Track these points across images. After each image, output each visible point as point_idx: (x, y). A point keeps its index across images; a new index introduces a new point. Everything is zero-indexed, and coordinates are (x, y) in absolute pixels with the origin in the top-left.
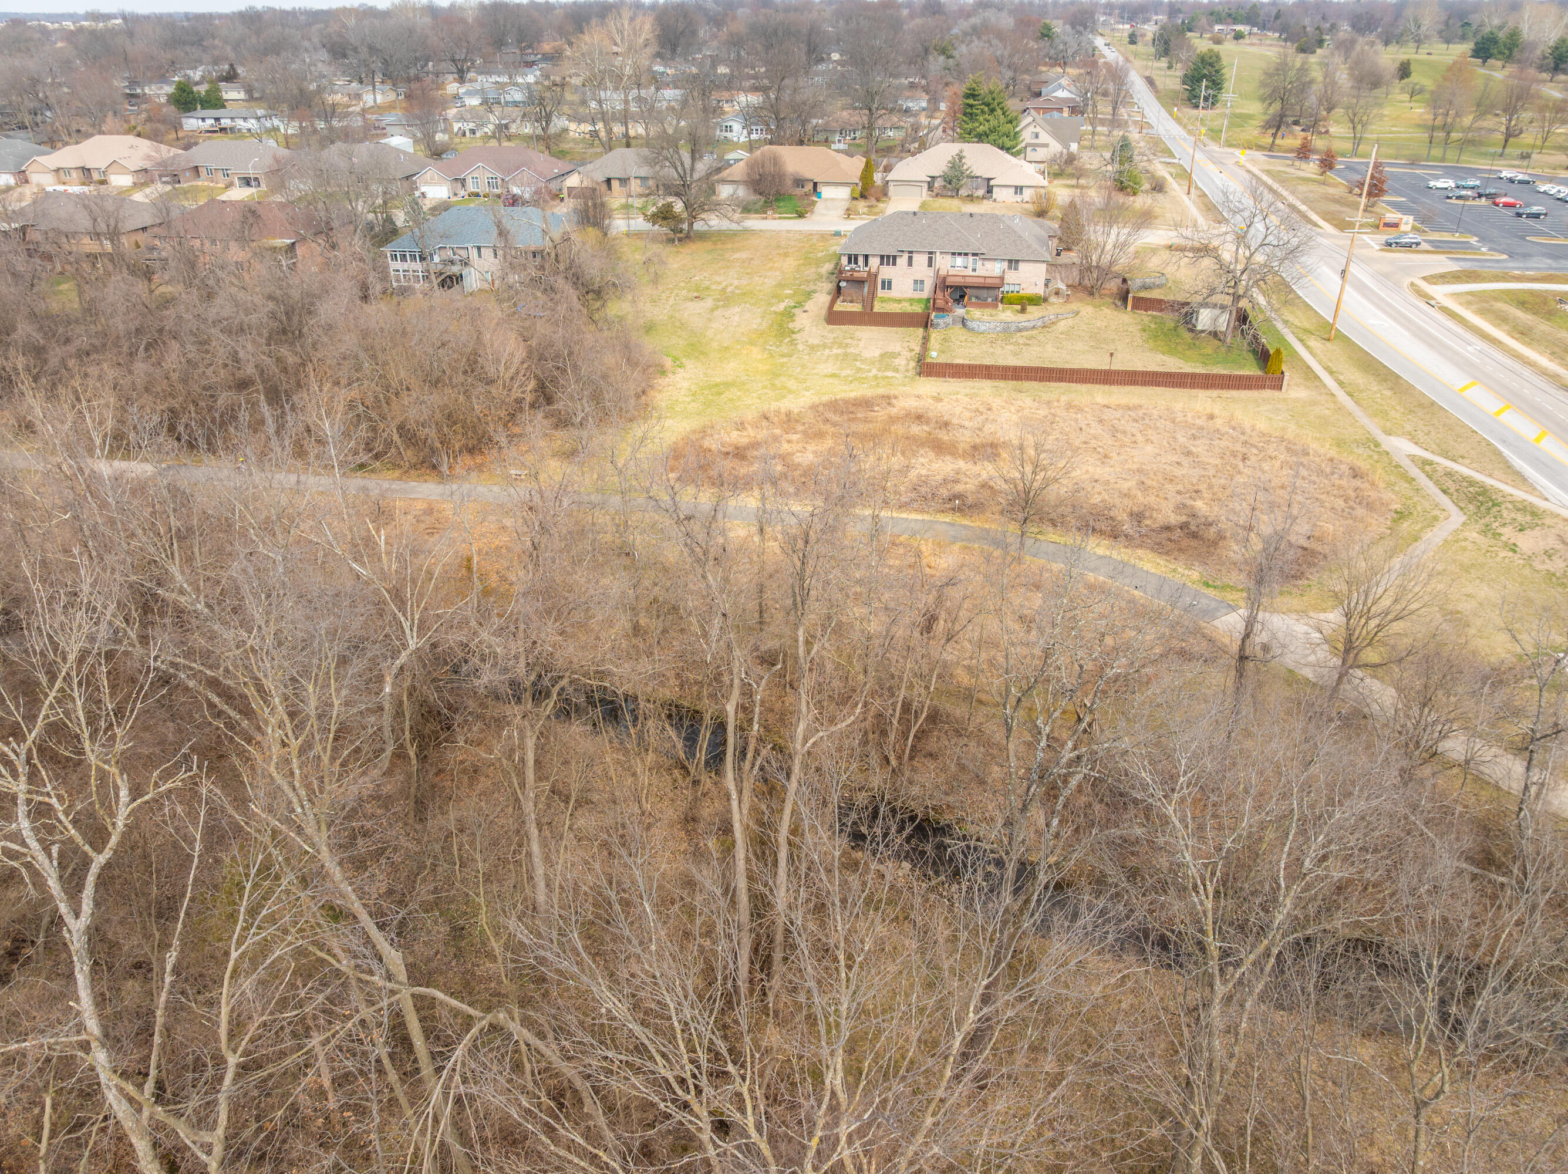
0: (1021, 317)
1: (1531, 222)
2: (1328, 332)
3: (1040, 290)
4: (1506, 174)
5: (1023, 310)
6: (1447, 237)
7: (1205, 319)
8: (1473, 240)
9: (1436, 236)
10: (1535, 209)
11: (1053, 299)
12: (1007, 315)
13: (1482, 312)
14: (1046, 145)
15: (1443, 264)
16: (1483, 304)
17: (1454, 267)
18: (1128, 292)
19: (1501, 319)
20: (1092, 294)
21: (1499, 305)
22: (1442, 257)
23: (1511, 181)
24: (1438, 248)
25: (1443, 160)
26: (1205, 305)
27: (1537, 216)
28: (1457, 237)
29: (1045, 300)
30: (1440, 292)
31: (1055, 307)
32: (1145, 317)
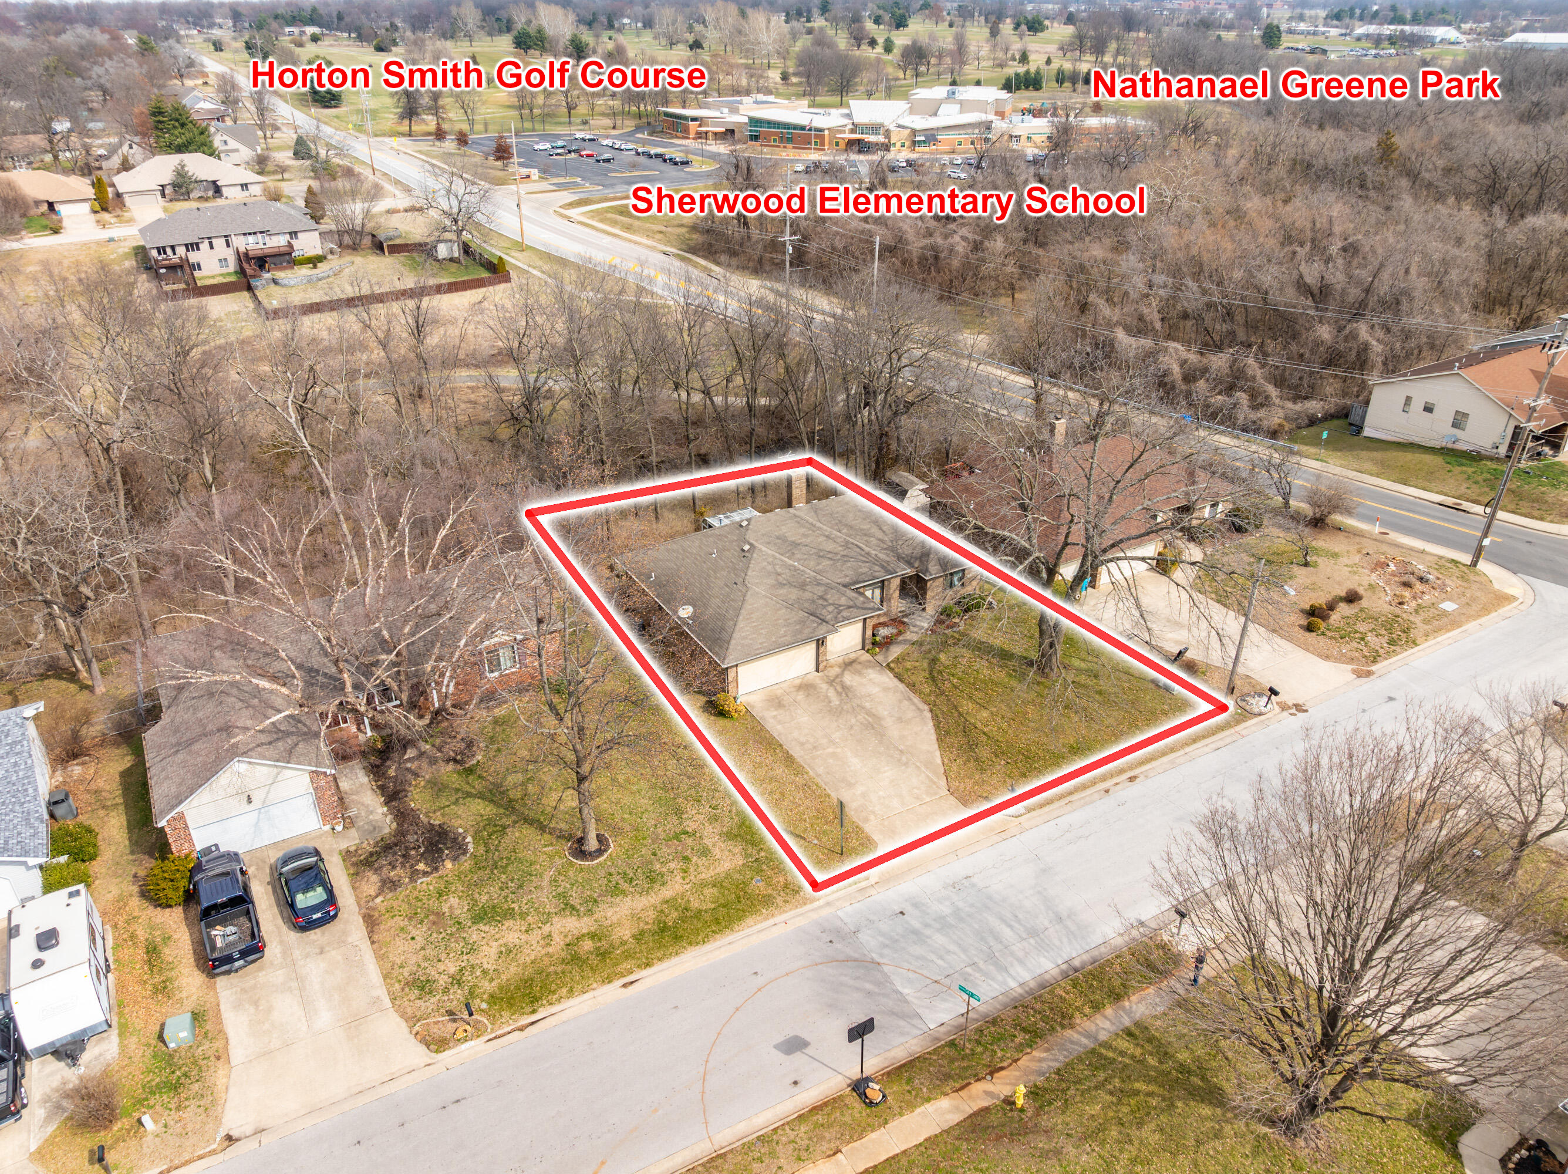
0: (315, 271)
1: (606, 165)
2: (521, 247)
3: (319, 252)
4: (579, 135)
5: (315, 267)
6: (562, 180)
7: (442, 251)
8: (579, 180)
9: (556, 180)
10: (606, 156)
11: (330, 257)
12: (305, 271)
13: (602, 221)
14: (237, 150)
15: (567, 197)
16: (599, 215)
17: (574, 198)
18: (381, 243)
19: (614, 223)
20: (355, 249)
21: (609, 215)
22: (565, 193)
23: (584, 140)
24: (561, 187)
25: (534, 130)
26: (440, 241)
27: (608, 160)
28: (568, 180)
29: (325, 258)
30: (573, 213)
31: (333, 263)
32: (401, 257)
